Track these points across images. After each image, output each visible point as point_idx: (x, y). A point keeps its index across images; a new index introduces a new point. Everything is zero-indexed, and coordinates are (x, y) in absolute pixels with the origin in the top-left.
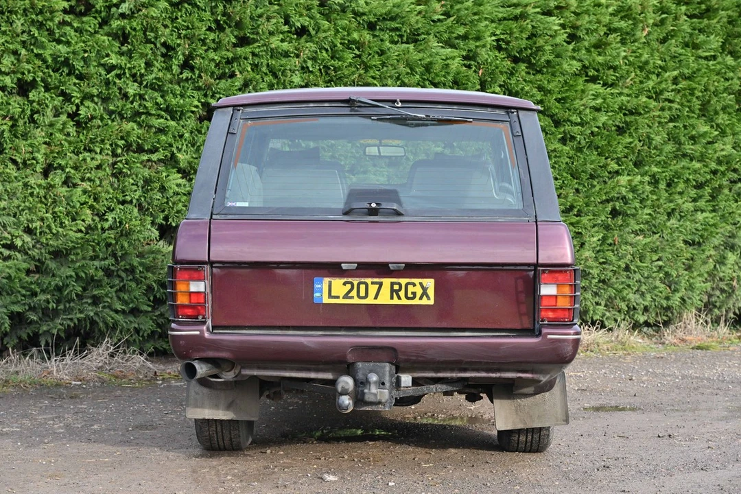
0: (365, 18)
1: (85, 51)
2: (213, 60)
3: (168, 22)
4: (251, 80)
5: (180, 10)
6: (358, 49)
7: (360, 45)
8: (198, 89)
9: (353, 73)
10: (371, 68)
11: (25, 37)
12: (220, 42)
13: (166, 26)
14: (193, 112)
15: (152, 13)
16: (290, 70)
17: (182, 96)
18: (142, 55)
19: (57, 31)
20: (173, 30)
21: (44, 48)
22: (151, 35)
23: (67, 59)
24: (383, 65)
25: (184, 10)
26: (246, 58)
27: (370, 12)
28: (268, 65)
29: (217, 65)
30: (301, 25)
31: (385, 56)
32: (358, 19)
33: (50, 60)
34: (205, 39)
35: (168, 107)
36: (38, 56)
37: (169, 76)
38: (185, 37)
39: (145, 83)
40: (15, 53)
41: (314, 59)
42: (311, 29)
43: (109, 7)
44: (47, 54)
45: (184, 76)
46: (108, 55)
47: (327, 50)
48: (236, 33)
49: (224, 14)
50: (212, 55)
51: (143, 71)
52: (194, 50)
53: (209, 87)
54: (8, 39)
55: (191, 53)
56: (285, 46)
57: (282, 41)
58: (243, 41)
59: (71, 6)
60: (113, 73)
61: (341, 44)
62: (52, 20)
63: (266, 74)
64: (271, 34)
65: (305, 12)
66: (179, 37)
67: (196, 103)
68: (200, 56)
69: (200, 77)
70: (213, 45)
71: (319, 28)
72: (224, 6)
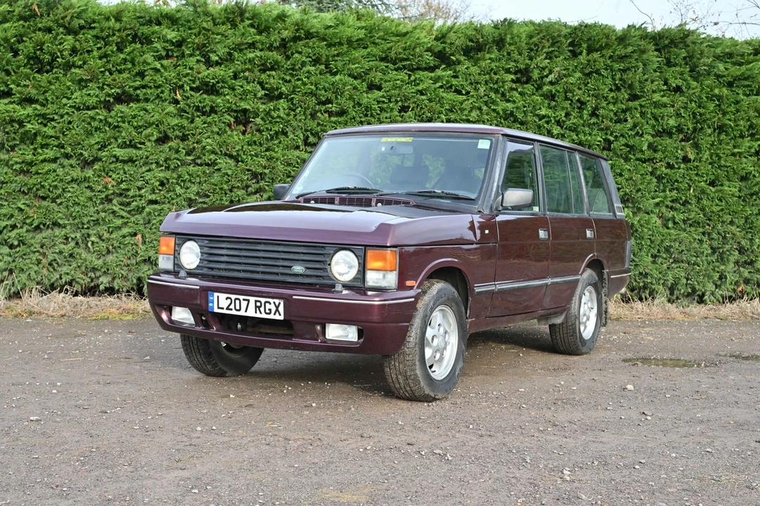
0: (725, 79)
1: (525, 107)
2: (612, 110)
3: (582, 86)
4: (638, 123)
5: (591, 78)
6: (718, 100)
7: (719, 98)
8: (602, 129)
9: (714, 117)
10: (728, 113)
11: (486, 99)
12: (617, 98)
13: (580, 89)
14: (598, 145)
15: (570, 81)
16: (667, 116)
17: (590, 134)
18: (563, 108)
19: (507, 94)
20: (585, 92)
21: (497, 105)
22: (570, 95)
23: (512, 112)
24: (738, 111)
25: (593, 78)
26: (636, 109)
27: (728, 75)
28: (652, 113)
29: (615, 114)
30: (676, 85)
31: (739, 105)
32: (720, 80)
33: (501, 113)
34: (608, 96)
35: (580, 141)
36: (494, 110)
37: (582, 122)
38: (593, 95)
39: (565, 126)
40: (480, 109)
41: (685, 108)
42: (684, 88)
43: (542, 78)
44: (499, 109)
45: (592, 121)
46: (540, 109)
47: (695, 102)
48: (629, 92)
49: (621, 80)
50: (611, 107)
51: (564, 119)
52: (599, 104)
53: (607, 128)
54: (475, 100)
55: (596, 107)
56: (665, 99)
57: (663, 96)
58: (634, 97)
59: (517, 78)
60: (543, 121)
61: (706, 97)
62: (503, 87)
63: (650, 119)
64: (654, 92)
65: (679, 76)
66: (589, 96)
67: (599, 139)
68: (603, 108)
69: (603, 122)
70: (612, 101)
71: (690, 87)
72: (621, 75)
